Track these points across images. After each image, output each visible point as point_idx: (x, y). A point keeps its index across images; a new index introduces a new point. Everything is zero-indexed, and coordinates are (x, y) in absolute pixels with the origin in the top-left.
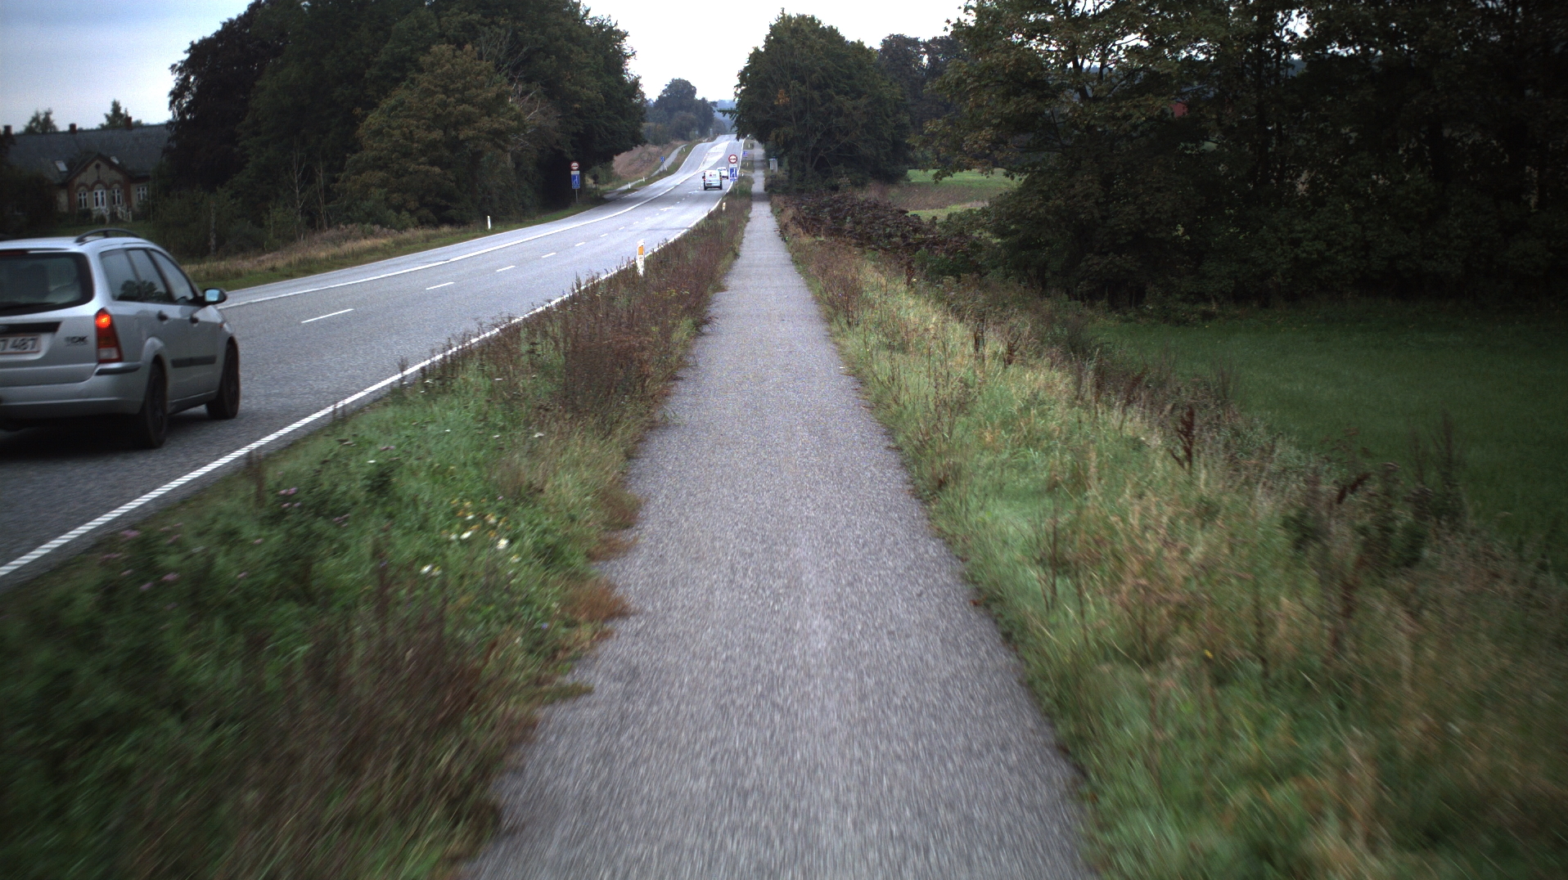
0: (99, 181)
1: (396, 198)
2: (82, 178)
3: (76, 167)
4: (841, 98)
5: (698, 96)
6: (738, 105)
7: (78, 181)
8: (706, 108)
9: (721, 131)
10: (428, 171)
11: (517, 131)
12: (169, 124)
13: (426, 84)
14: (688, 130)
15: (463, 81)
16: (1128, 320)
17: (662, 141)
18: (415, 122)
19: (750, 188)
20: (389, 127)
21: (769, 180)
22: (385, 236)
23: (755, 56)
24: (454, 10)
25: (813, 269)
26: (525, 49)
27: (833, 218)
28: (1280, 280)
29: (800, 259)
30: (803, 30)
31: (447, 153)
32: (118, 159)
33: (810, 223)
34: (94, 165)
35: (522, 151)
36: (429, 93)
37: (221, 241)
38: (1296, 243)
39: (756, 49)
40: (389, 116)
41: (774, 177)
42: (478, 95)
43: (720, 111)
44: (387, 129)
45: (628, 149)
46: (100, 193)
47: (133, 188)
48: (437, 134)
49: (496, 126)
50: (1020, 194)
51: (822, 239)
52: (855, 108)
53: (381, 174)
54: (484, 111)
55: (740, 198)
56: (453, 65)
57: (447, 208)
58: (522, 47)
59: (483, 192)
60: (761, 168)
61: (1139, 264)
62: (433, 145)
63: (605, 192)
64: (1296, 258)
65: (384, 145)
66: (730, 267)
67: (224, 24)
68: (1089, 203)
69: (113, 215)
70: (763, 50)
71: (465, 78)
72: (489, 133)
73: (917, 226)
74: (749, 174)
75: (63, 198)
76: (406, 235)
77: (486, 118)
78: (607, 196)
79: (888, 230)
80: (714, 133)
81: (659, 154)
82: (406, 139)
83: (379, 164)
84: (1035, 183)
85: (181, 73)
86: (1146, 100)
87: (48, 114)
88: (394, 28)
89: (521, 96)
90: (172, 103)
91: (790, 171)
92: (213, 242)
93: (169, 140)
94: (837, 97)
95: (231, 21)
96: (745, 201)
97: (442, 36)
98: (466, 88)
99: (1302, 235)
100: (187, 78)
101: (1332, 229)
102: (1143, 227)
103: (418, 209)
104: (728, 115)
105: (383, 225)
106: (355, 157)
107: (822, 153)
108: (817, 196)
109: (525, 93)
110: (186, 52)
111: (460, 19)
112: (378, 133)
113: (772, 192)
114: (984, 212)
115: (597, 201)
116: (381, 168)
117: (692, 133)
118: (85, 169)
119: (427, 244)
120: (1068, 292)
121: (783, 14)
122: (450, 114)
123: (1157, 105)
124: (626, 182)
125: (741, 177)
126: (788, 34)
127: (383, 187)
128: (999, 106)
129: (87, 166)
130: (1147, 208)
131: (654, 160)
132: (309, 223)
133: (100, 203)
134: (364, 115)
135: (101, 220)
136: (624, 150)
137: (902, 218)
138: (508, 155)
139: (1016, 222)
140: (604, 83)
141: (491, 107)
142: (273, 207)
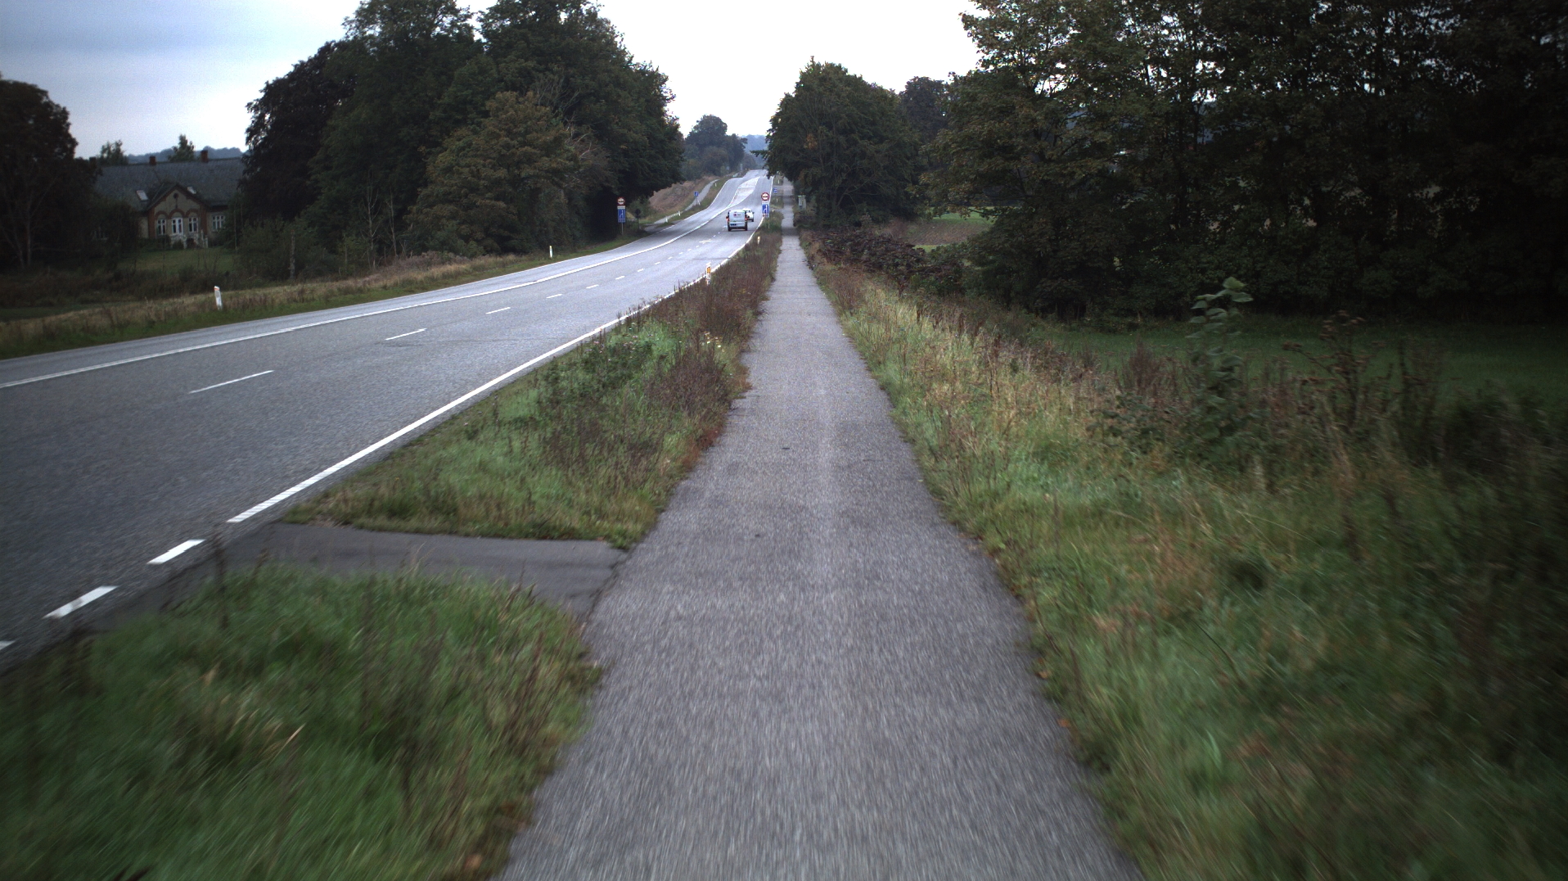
0: (177, 210)
1: (465, 229)
2: (160, 207)
3: (156, 195)
4: (865, 143)
5: (729, 133)
6: (770, 147)
7: (157, 209)
8: (737, 144)
9: (751, 166)
10: (493, 206)
11: (572, 170)
12: (244, 157)
13: (491, 128)
14: (719, 165)
15: (525, 126)
17: (696, 176)
18: (482, 162)
19: (780, 223)
20: (458, 164)
21: (798, 215)
22: (461, 262)
23: (787, 102)
24: (512, 57)
25: (832, 286)
26: (576, 94)
27: (853, 251)
29: (822, 281)
30: (830, 79)
31: (511, 190)
32: (194, 189)
33: (833, 254)
34: (172, 194)
35: (574, 188)
36: (494, 136)
37: (300, 267)
39: (788, 96)
40: (458, 155)
41: (802, 213)
42: (538, 138)
43: (753, 152)
44: (456, 167)
45: (668, 186)
47: (210, 216)
48: (502, 173)
49: (554, 165)
50: (991, 232)
51: (842, 266)
52: (877, 152)
53: (451, 207)
54: (544, 152)
55: (772, 230)
56: (516, 111)
57: (509, 238)
58: (573, 92)
59: (540, 225)
60: (790, 204)
62: (498, 182)
63: (644, 226)
65: (453, 182)
66: (769, 285)
67: (296, 66)
69: (190, 241)
70: (793, 96)
71: (527, 122)
72: (547, 171)
73: (920, 257)
74: (778, 209)
75: (144, 225)
76: (481, 261)
77: (545, 158)
78: (647, 229)
79: (897, 260)
80: (744, 168)
81: (692, 189)
82: (473, 176)
83: (446, 199)
84: (1004, 223)
85: (256, 112)
86: (1087, 162)
87: (118, 145)
88: (456, 73)
89: (574, 138)
90: (248, 139)
91: (818, 208)
92: (292, 267)
93: (244, 172)
94: (861, 142)
95: (302, 63)
96: (776, 235)
97: (502, 81)
98: (527, 132)
100: (262, 116)
102: (1084, 258)
103: (483, 239)
104: (760, 154)
105: (456, 252)
106: (426, 190)
107: (846, 193)
108: (842, 231)
109: (577, 135)
110: (261, 91)
111: (517, 66)
112: (448, 170)
113: (801, 227)
114: (964, 245)
115: (639, 234)
116: (450, 202)
117: (723, 168)
118: (164, 199)
119: (504, 269)
121: (812, 61)
122: (513, 154)
123: (1094, 165)
124: (663, 217)
125: (771, 213)
126: (816, 82)
127: (454, 218)
128: (976, 165)
129: (165, 197)
130: (1088, 244)
131: (687, 196)
132: (380, 251)
133: (178, 230)
134: (429, 153)
135: (179, 246)
136: (664, 187)
137: (909, 251)
138: (562, 192)
139: (990, 254)
140: (647, 126)
141: (549, 149)
142: (347, 236)
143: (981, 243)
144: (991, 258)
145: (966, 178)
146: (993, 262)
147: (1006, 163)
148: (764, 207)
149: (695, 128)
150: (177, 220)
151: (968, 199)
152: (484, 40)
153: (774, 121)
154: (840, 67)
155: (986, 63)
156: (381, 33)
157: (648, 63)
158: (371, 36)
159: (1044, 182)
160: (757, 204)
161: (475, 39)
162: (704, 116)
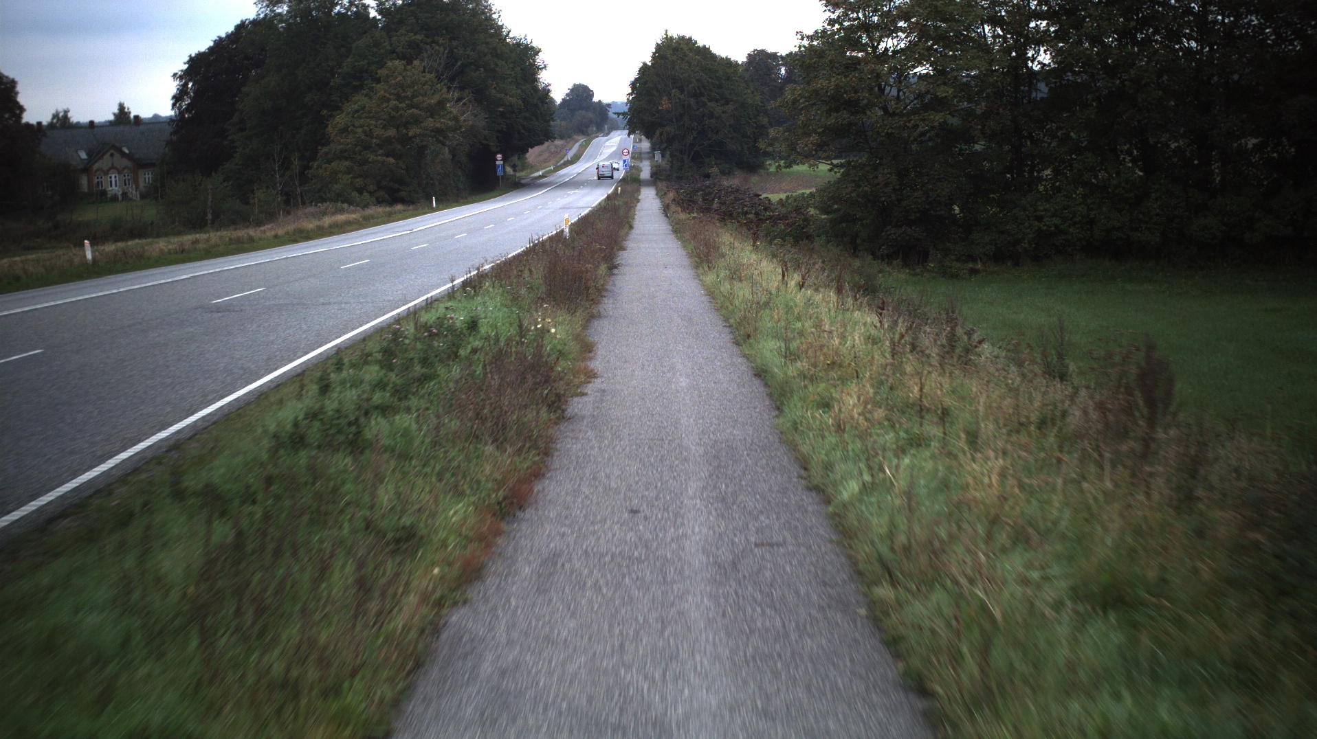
0: (113, 167)
1: (359, 182)
2: (99, 165)
3: (94, 155)
4: (713, 104)
5: (595, 99)
6: (630, 109)
7: (95, 167)
8: (602, 109)
9: (614, 127)
10: (384, 161)
11: (454, 130)
12: (170, 120)
13: (382, 92)
14: (587, 127)
15: (412, 90)
16: (916, 275)
17: (566, 136)
18: (374, 122)
19: (639, 175)
20: (353, 125)
21: (654, 169)
22: (353, 212)
23: (644, 69)
24: (403, 31)
25: (687, 235)
26: (459, 63)
27: (704, 200)
28: (1026, 246)
29: (678, 230)
30: (682, 49)
31: (399, 147)
32: (128, 149)
33: (686, 203)
34: (109, 154)
35: (457, 145)
36: (385, 99)
37: (216, 216)
38: (1039, 219)
39: (645, 64)
40: (353, 117)
41: (658, 166)
42: (424, 102)
43: (615, 113)
44: (352, 128)
45: (541, 143)
46: (114, 176)
47: (141, 172)
48: (392, 132)
49: (438, 125)
50: (839, 183)
51: (695, 215)
52: (723, 112)
53: (347, 163)
54: (428, 114)
55: (632, 182)
56: (404, 77)
57: (399, 190)
58: (457, 62)
59: (427, 178)
60: (649, 159)
61: (925, 234)
62: (388, 141)
63: (521, 178)
64: (1039, 230)
65: (348, 141)
66: (627, 234)
67: (215, 41)
68: (888, 190)
69: (124, 194)
70: (650, 64)
71: (413, 87)
72: (432, 131)
73: (768, 206)
74: (637, 163)
75: (84, 181)
76: (370, 211)
77: (430, 119)
78: (523, 181)
79: (746, 209)
80: (608, 129)
81: (563, 147)
82: (367, 136)
83: (343, 155)
84: (849, 175)
85: (181, 80)
86: (929, 115)
87: (66, 112)
88: (354, 46)
89: (456, 102)
90: (174, 105)
91: (672, 162)
92: (210, 217)
94: (709, 104)
95: (220, 38)
96: (635, 186)
97: (393, 52)
98: (414, 96)
99: (1043, 213)
100: (186, 85)
101: (1066, 209)
102: (927, 207)
103: (375, 191)
104: (621, 117)
105: (350, 203)
106: (325, 149)
107: (697, 148)
108: (693, 182)
109: (459, 99)
110: (185, 63)
111: (407, 39)
112: (344, 130)
113: (657, 178)
114: (812, 195)
115: (516, 186)
116: (346, 159)
117: (590, 129)
118: (101, 157)
119: (389, 218)
120: (873, 254)
121: (667, 35)
122: (401, 116)
123: (937, 118)
124: (538, 171)
125: (631, 167)
126: (671, 52)
127: (349, 173)
128: (823, 120)
129: (103, 155)
130: (931, 193)
131: (560, 152)
132: (287, 202)
133: (114, 184)
134: (331, 116)
135: (114, 198)
136: (537, 145)
137: (756, 200)
138: (447, 149)
139: (836, 203)
140: (522, 91)
141: (434, 111)
142: (258, 189)
143: (829, 193)
144: (836, 206)
145: (815, 131)
146: (838, 210)
147: (852, 117)
148: (625, 161)
149: (567, 95)
150: (113, 176)
151: (816, 150)
152: (379, 17)
153: (633, 85)
154: (690, 39)
155: (832, 22)
156: (287, 11)
157: (522, 37)
158: (280, 14)
159: (889, 135)
160: (620, 159)
161: (371, 16)
162: (575, 85)
